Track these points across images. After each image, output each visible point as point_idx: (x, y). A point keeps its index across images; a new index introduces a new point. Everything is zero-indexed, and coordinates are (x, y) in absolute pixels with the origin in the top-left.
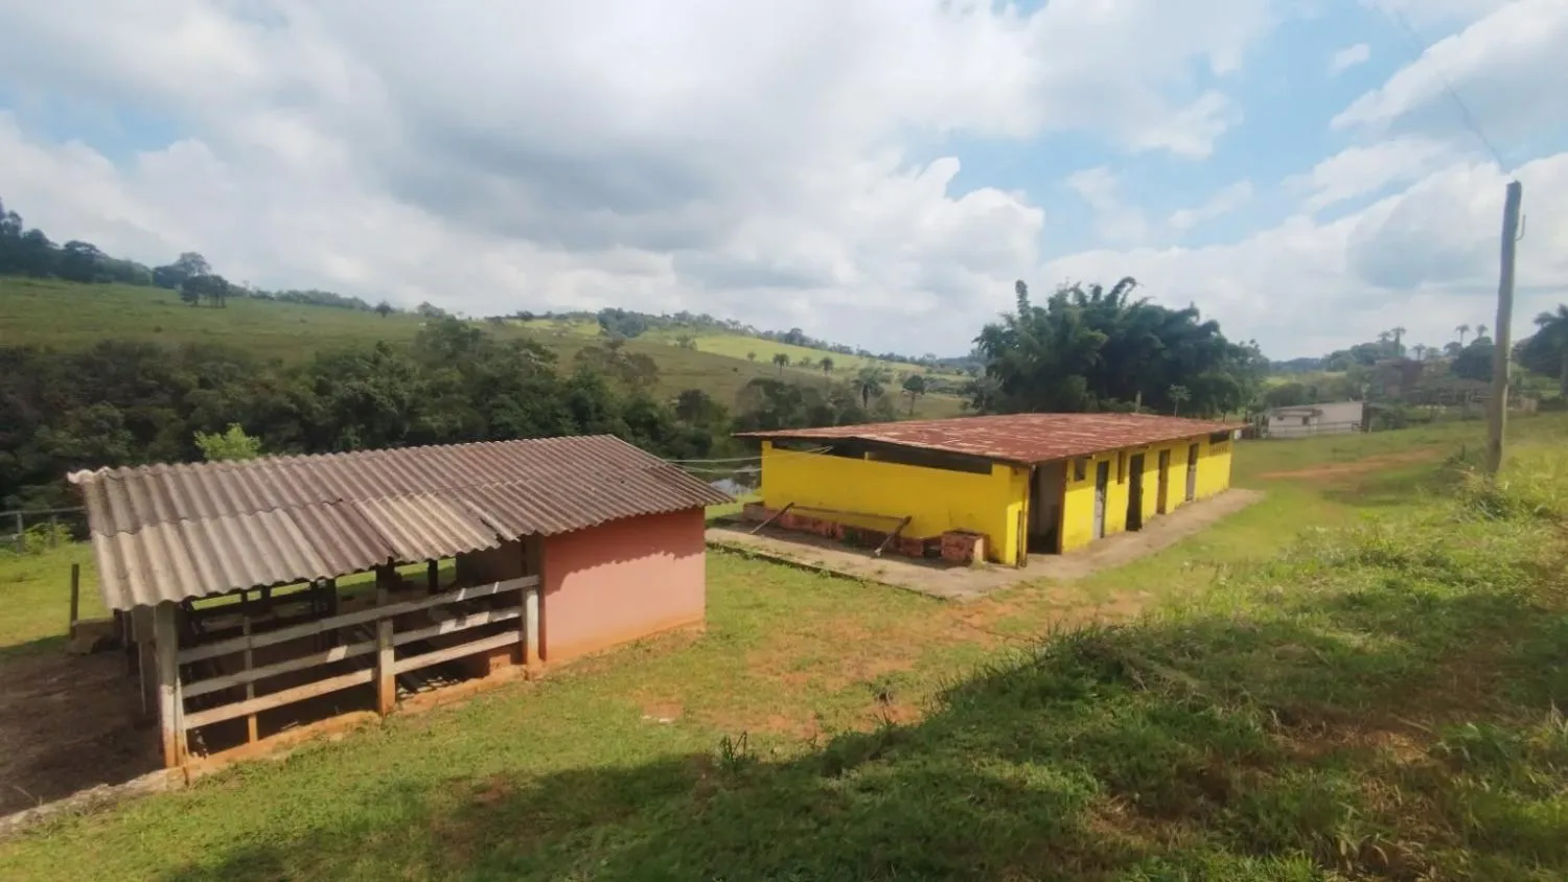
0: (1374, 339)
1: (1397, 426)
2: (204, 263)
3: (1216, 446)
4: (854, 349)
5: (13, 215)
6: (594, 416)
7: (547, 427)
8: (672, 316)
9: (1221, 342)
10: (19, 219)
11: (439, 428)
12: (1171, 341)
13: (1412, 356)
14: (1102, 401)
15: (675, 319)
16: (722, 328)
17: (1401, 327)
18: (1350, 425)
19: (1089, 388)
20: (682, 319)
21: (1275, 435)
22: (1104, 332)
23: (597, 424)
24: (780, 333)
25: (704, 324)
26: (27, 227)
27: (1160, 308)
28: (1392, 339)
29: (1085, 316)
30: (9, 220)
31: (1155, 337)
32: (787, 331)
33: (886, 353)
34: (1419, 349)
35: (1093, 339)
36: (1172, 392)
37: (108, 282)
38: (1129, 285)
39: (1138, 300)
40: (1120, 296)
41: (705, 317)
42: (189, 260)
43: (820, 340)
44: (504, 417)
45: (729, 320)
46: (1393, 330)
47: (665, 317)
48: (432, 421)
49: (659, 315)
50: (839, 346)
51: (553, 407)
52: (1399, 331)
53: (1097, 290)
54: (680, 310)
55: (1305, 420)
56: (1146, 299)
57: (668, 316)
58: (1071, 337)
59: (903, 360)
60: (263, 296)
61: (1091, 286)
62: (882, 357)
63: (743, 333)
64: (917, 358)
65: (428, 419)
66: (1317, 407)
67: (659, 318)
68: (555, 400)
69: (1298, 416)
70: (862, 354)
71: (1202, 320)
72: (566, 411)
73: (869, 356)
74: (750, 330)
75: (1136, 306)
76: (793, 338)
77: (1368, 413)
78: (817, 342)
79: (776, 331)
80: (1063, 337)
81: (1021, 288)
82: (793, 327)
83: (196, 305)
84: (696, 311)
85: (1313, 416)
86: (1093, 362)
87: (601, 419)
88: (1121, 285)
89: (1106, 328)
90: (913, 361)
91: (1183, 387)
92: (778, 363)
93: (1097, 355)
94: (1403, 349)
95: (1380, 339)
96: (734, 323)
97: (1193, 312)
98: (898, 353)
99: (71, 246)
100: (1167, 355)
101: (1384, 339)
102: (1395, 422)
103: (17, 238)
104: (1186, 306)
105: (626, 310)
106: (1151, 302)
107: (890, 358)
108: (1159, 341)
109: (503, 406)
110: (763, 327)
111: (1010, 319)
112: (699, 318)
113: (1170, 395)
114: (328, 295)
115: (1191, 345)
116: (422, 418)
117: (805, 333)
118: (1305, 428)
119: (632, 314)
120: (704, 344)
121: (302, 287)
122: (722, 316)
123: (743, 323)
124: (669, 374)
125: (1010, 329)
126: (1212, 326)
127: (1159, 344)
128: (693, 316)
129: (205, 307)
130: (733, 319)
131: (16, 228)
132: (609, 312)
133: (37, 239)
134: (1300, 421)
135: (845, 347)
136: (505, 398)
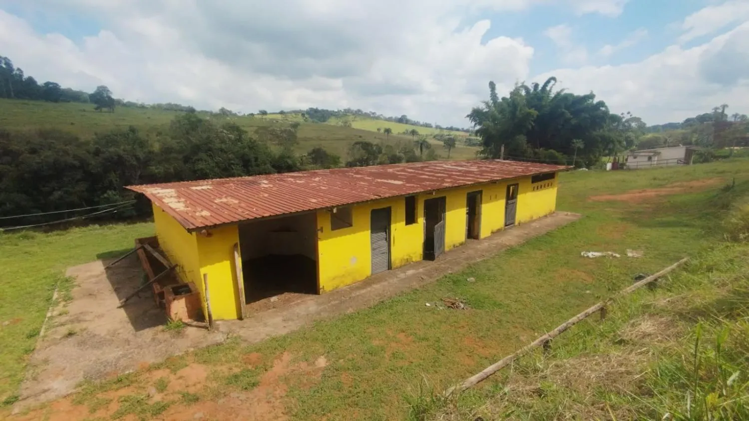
0: (710, 111)
1: (706, 160)
2: (108, 91)
3: (536, 185)
4: (434, 126)
5: (19, 69)
6: (253, 163)
7: (225, 172)
8: (343, 111)
9: (606, 113)
10: (22, 72)
11: (159, 173)
12: (576, 113)
13: (730, 119)
14: (537, 150)
15: (343, 112)
16: (367, 116)
17: (726, 104)
18: (676, 161)
19: (528, 142)
20: (347, 112)
21: (631, 167)
22: (535, 110)
23: (256, 168)
24: (396, 118)
25: (358, 114)
26: (26, 76)
27: (571, 95)
28: (720, 111)
29: (528, 101)
30: (18, 72)
31: (566, 111)
32: (400, 117)
33: (449, 126)
34: (735, 116)
35: (529, 114)
36: (573, 143)
37: (69, 102)
38: (552, 82)
39: (559, 90)
40: (548, 88)
41: (359, 111)
42: (101, 90)
43: (416, 121)
44: (201, 166)
45: (371, 112)
46: (721, 106)
47: (339, 111)
48: (154, 169)
49: (336, 110)
50: (426, 123)
51: (230, 160)
52: (724, 107)
53: (536, 86)
54: (346, 107)
55: (650, 158)
56: (562, 90)
57: (341, 111)
58: (518, 113)
59: (458, 130)
60: (143, 107)
61: (533, 84)
62: (447, 129)
63: (378, 118)
64: (465, 129)
65: (154, 168)
66: (658, 150)
67: (336, 112)
68: (231, 156)
69: (645, 156)
70: (438, 127)
71: (596, 101)
72: (237, 161)
73: (441, 128)
74: (381, 116)
75: (558, 94)
76: (402, 120)
77: (689, 153)
78: (414, 121)
79: (394, 117)
80: (513, 113)
81: (492, 86)
82: (403, 114)
83: (101, 111)
84: (354, 108)
85: (654, 155)
86: (530, 127)
87: (258, 166)
88: (548, 82)
89: (537, 108)
90: (463, 130)
91: (580, 140)
92: (386, 133)
93: (532, 123)
94: (726, 116)
95: (714, 111)
96: (373, 113)
97: (592, 96)
98: (455, 126)
99: (47, 84)
100: (574, 122)
101: (716, 111)
102: (705, 158)
103: (21, 81)
104: (588, 93)
105: (320, 108)
106: (566, 92)
107: (451, 129)
108: (569, 114)
109: (201, 160)
110: (388, 115)
111: (487, 104)
112: (356, 111)
113: (573, 145)
114: (176, 105)
115: (587, 116)
116: (151, 168)
117: (409, 117)
118: (649, 163)
119: (323, 111)
120: (357, 125)
121: (164, 102)
122: (367, 110)
123: (378, 113)
124: (325, 140)
125: (487, 110)
126: (601, 104)
127: (568, 115)
128: (353, 110)
129: (105, 112)
130: (373, 111)
131: (21, 76)
132: (311, 109)
133: (31, 81)
134: (646, 159)
135: (428, 124)
136: (202, 155)
